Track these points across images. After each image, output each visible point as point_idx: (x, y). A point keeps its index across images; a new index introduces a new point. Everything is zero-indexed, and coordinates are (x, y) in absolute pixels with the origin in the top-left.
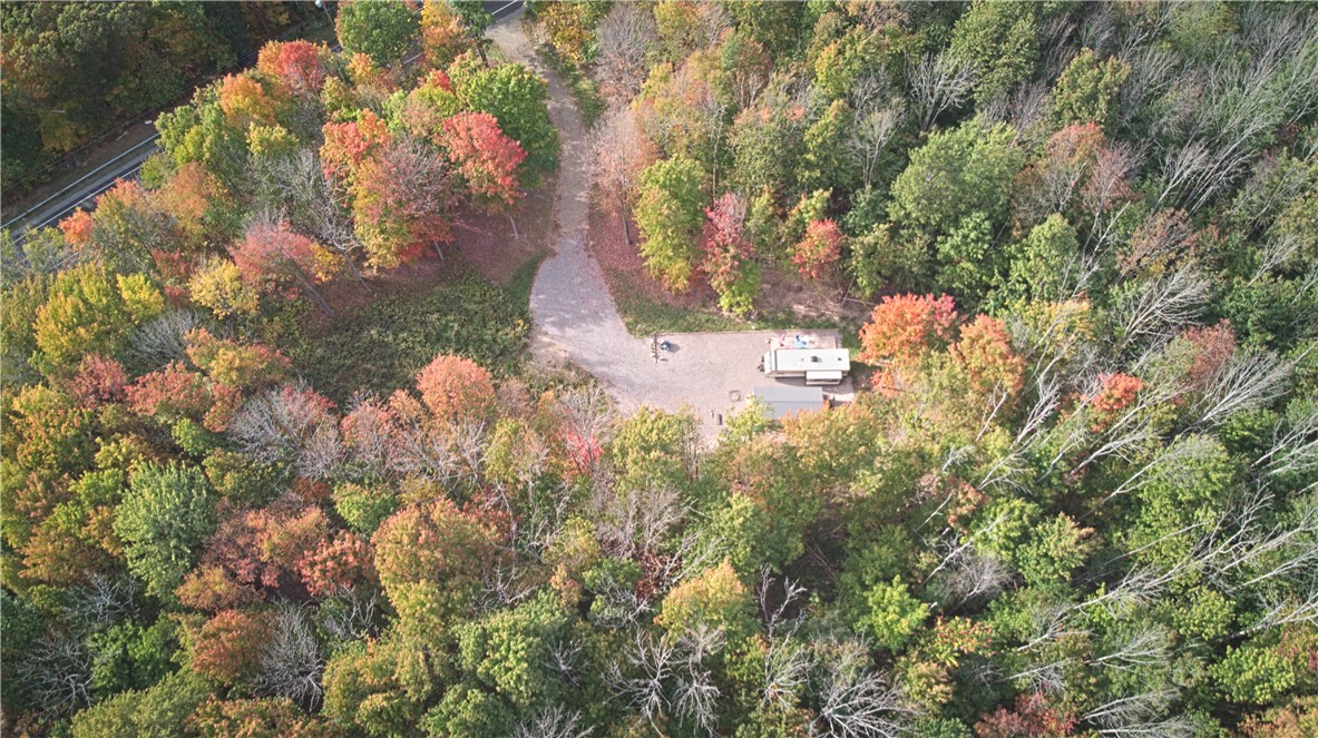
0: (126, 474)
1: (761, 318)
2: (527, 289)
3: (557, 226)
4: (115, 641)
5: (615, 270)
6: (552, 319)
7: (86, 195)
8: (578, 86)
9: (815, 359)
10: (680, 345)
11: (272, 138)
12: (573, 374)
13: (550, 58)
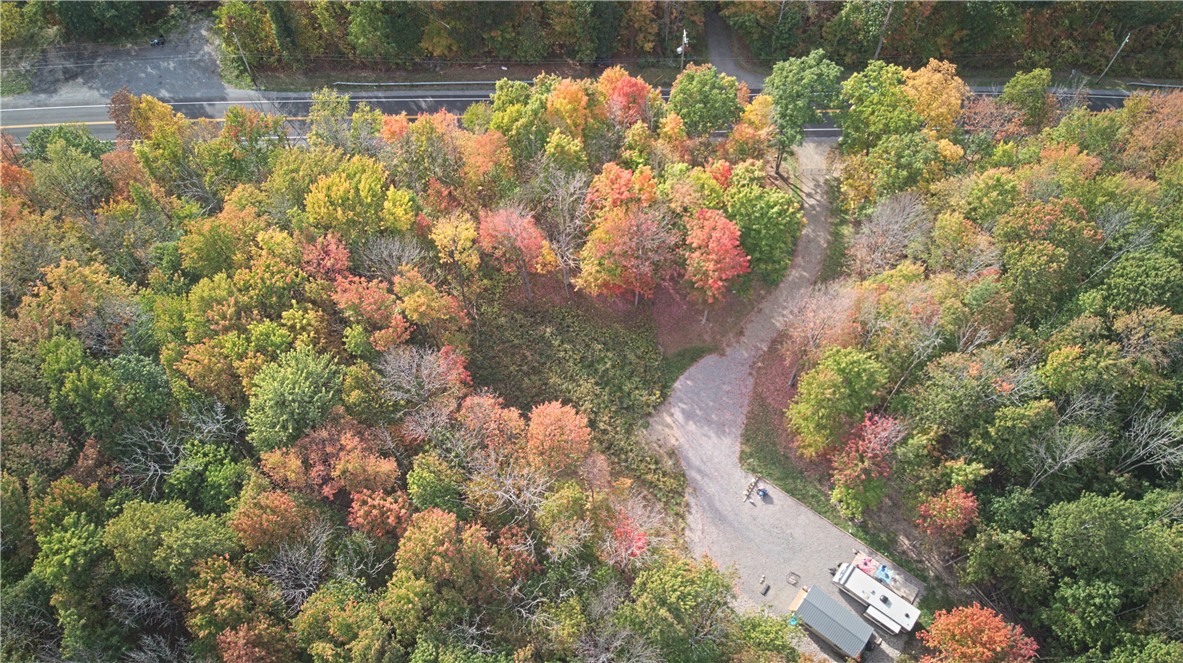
0: (295, 338)
1: (863, 526)
2: (683, 369)
3: (741, 333)
4: (205, 455)
5: (763, 399)
6: (684, 406)
7: (427, 97)
8: (839, 228)
9: (885, 600)
10: (775, 501)
11: (566, 148)
12: (670, 463)
13: (833, 193)
